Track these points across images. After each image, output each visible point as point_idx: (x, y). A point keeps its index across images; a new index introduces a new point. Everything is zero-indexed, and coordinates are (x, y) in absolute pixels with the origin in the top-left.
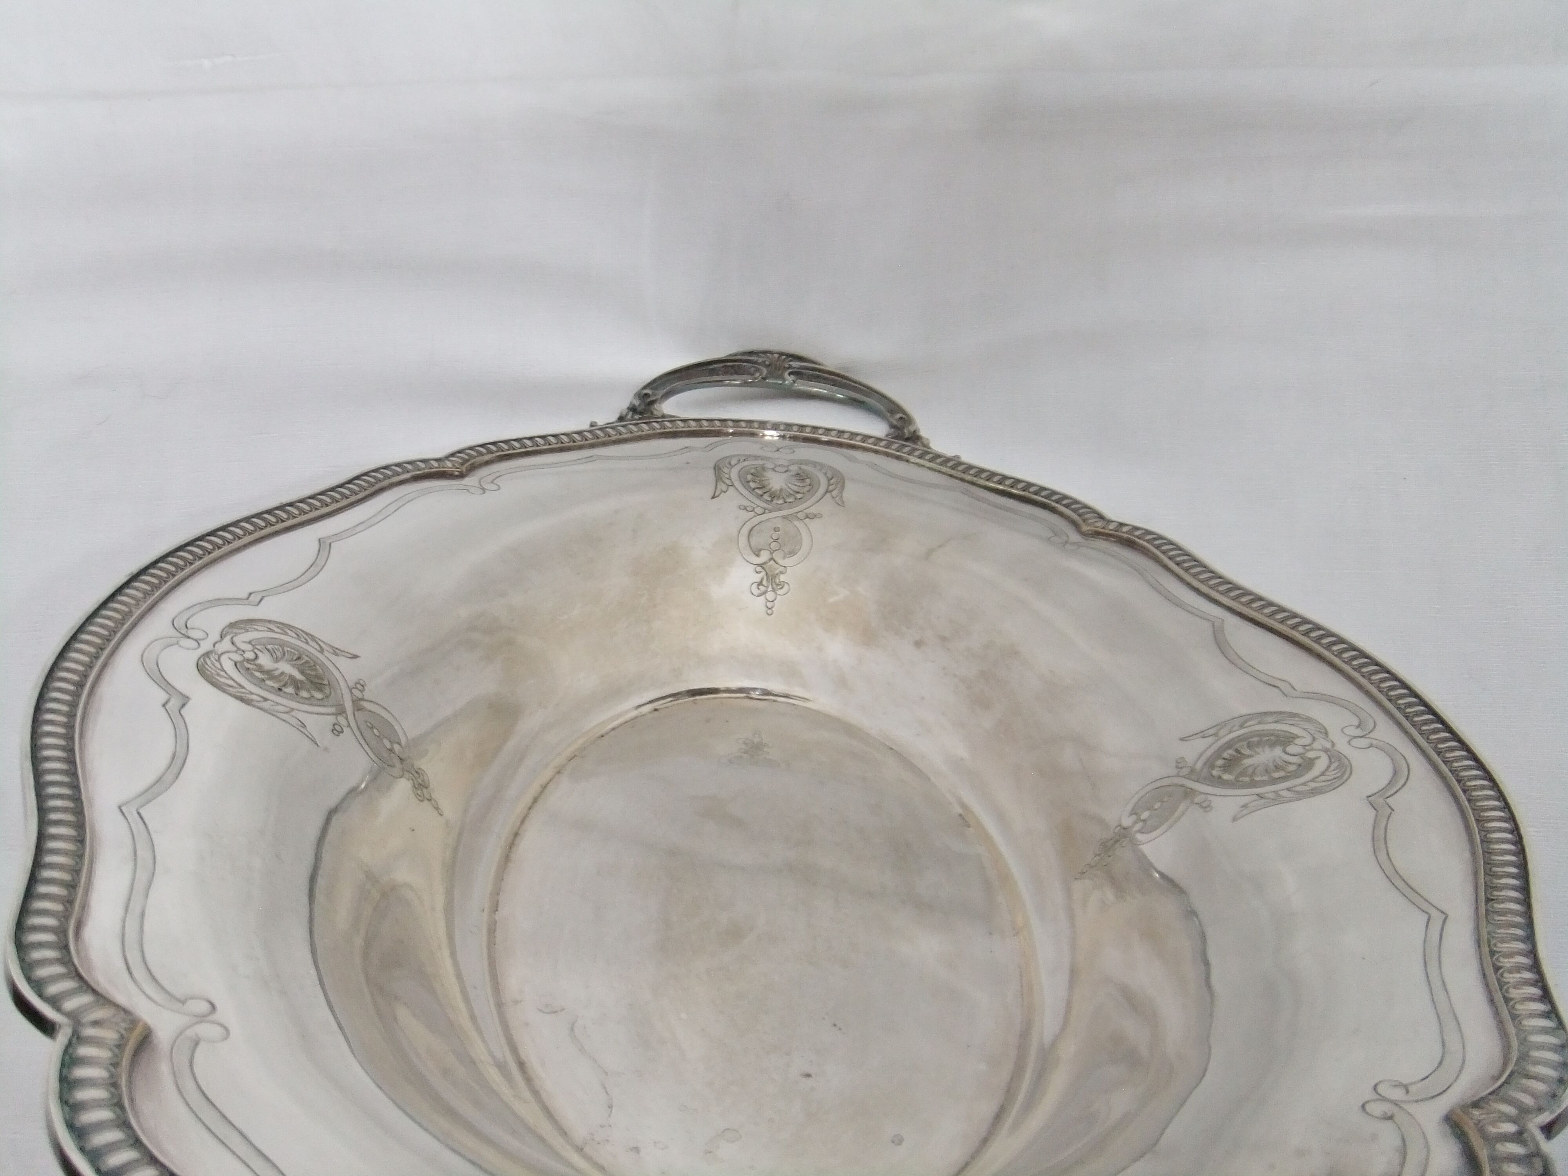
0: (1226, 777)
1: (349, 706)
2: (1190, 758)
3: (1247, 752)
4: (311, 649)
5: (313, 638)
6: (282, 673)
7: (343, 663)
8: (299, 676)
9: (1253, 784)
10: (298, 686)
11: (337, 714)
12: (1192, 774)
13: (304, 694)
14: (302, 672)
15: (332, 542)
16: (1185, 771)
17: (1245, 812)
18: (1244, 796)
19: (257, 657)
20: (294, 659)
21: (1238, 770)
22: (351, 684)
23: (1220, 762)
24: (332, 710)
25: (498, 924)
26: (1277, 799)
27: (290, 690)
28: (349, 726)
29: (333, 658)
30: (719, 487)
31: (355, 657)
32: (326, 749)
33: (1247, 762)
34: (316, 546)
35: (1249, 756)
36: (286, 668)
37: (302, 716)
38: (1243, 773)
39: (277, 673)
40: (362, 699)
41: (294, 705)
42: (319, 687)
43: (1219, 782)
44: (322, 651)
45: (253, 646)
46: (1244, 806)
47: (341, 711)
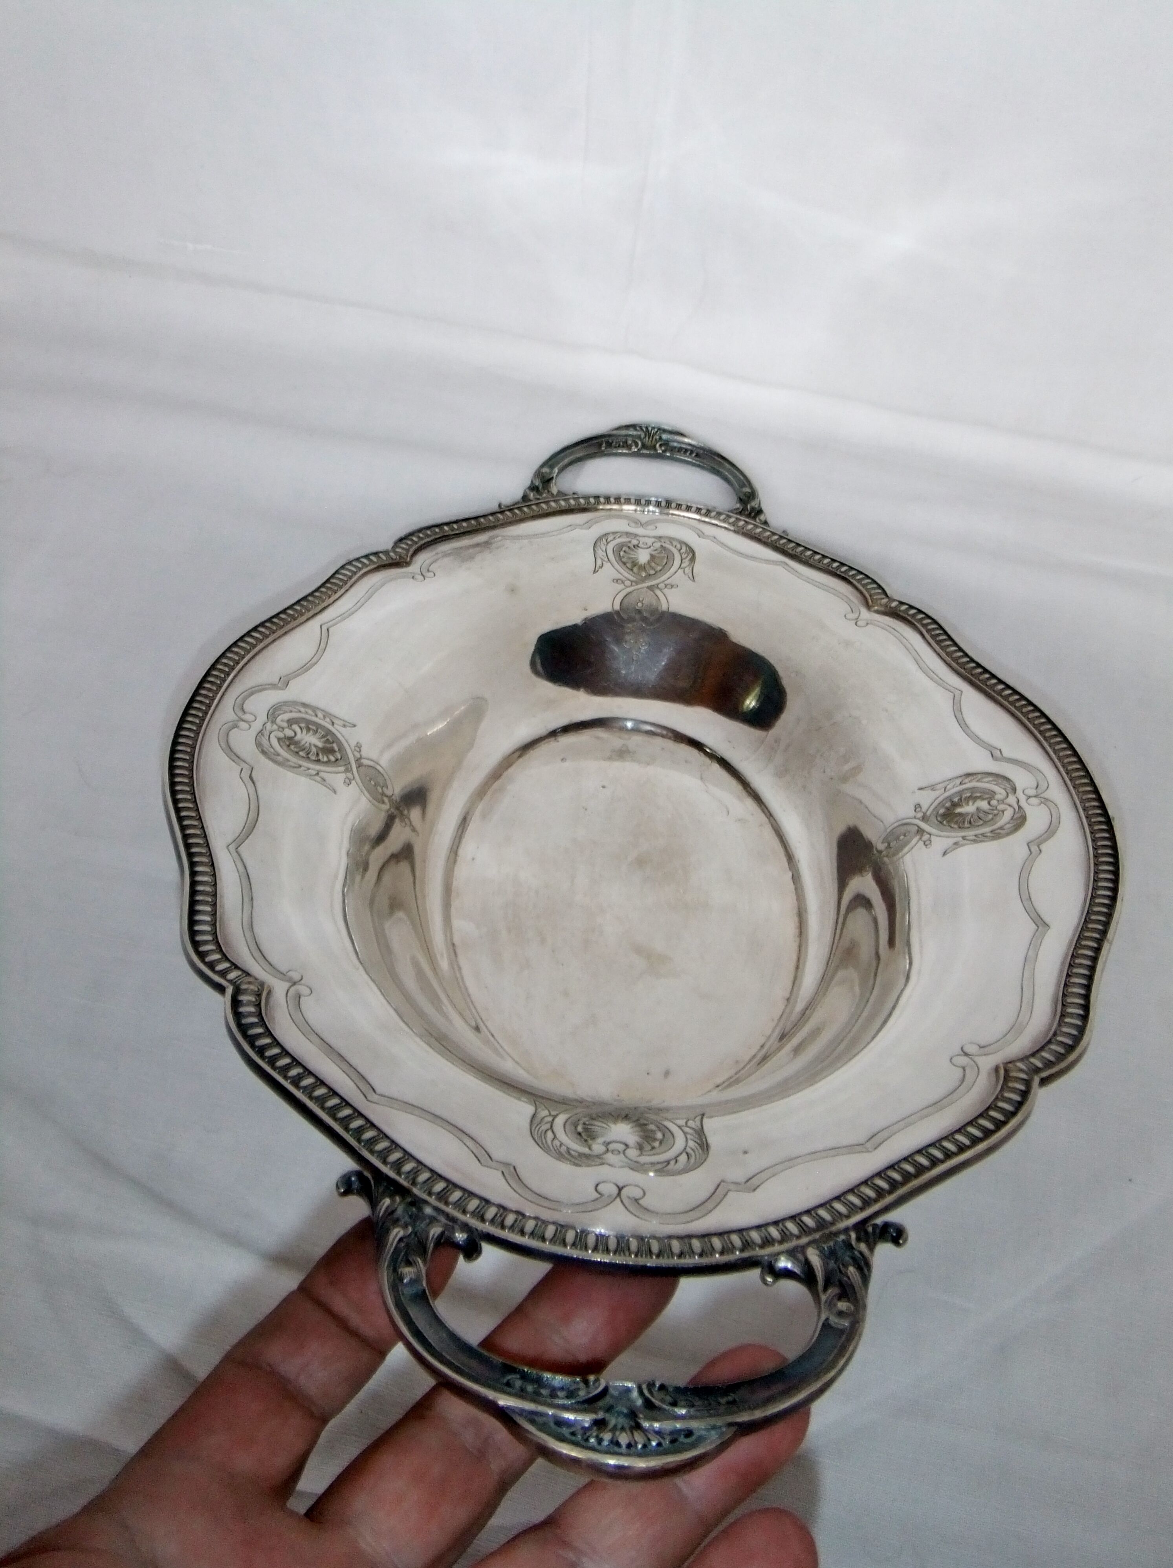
0: (336, 748)
1: (923, 825)
2: (341, 777)
3: (314, 750)
4: (970, 833)
5: (975, 841)
6: (968, 804)
7: (948, 842)
8: (959, 810)
9: (329, 732)
10: (955, 805)
11: (925, 814)
12: (348, 770)
13: (948, 804)
14: (960, 814)
15: (1037, 930)
16: (349, 775)
17: (347, 724)
18: (339, 731)
19: (989, 803)
20: (972, 820)
21: (329, 746)
22: (933, 838)
23: (332, 758)
24: (928, 813)
25: (788, 869)
26: (326, 714)
27: (956, 800)
28: (915, 817)
29: (955, 840)
30: (698, 1123)
31: (945, 854)
32: (914, 792)
33: (320, 745)
34: (1047, 919)
35: (316, 746)
36: (969, 808)
37: (938, 793)
38: (327, 741)
39: (970, 803)
40: (921, 839)
41: (947, 794)
42: (944, 816)
43: (341, 749)
44: (964, 838)
45: (999, 811)
46: (344, 726)
47: (924, 818)
